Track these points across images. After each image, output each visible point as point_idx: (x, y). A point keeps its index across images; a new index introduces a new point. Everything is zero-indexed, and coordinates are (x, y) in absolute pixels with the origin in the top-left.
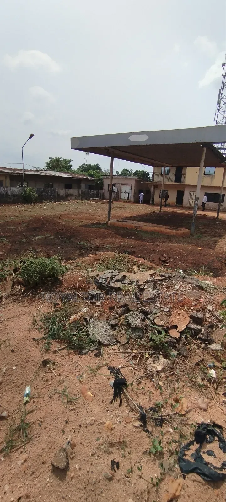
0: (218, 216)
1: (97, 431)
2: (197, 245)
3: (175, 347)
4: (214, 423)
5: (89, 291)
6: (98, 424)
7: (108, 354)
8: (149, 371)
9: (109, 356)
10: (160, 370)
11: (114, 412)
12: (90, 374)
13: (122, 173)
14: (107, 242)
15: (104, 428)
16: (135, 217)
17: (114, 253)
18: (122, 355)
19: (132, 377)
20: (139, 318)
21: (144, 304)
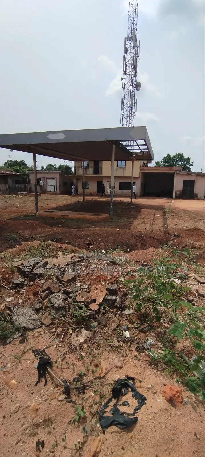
0: (131, 200)
1: (22, 416)
2: (116, 228)
3: (95, 319)
4: (128, 377)
5: (13, 280)
6: (23, 409)
7: (34, 338)
8: (73, 346)
9: (34, 339)
10: (82, 342)
11: (40, 393)
12: (15, 362)
13: (47, 168)
14: (36, 232)
15: (29, 412)
16: (61, 207)
17: (39, 242)
18: (47, 336)
19: (57, 355)
20: (61, 298)
21: (66, 285)
